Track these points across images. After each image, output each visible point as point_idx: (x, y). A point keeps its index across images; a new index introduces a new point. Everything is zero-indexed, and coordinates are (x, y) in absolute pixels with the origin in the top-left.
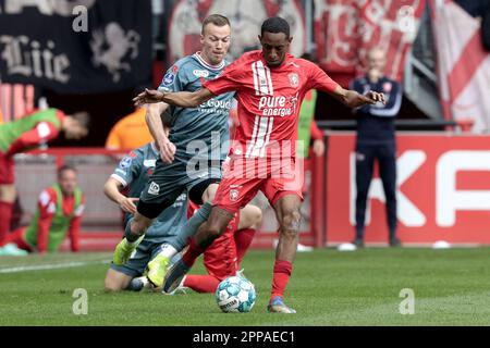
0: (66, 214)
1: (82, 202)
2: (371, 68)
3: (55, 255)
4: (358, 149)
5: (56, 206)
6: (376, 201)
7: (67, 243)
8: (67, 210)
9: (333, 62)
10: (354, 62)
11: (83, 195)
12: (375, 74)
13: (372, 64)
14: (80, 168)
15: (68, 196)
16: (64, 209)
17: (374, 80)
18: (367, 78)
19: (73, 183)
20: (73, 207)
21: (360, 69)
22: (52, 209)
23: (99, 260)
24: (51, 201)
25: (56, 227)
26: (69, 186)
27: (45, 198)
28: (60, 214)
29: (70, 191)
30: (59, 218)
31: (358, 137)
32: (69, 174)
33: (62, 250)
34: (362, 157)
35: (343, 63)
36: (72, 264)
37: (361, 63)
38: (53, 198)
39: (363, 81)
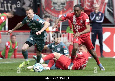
0: (13, 48)
1: (17, 45)
2: (96, 10)
3: (9, 59)
5: (10, 46)
7: (13, 56)
9: (86, 8)
10: (91, 8)
12: (97, 11)
13: (96, 8)
14: (17, 36)
15: (13, 43)
16: (12, 47)
17: (97, 13)
18: (95, 12)
19: (15, 40)
20: (15, 46)
21: (93, 10)
22: (9, 47)
23: (22, 61)
24: (9, 45)
25: (10, 52)
26: (14, 41)
27: (7, 44)
28: (11, 48)
29: (14, 42)
30: (11, 49)
31: (92, 28)
32: (14, 37)
33: (12, 58)
34: (93, 34)
35: (88, 8)
36: (14, 62)
37: (93, 8)
38: (9, 44)
39: (94, 13)
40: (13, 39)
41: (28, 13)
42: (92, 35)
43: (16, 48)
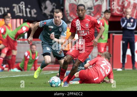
0: (33, 59)
1: (38, 56)
2: (127, 15)
3: (29, 71)
4: (123, 40)
5: (30, 56)
6: (128, 56)
7: (33, 68)
8: (33, 58)
9: (116, 13)
10: (122, 13)
11: (38, 53)
12: (128, 16)
13: (127, 13)
14: (37, 45)
15: (33, 53)
16: (32, 57)
17: (128, 18)
18: (126, 18)
19: (35, 49)
20: (35, 57)
21: (124, 15)
22: (28, 57)
23: (43, 73)
24: (28, 55)
25: (29, 63)
26: (34, 50)
27: (26, 54)
28: (31, 59)
29: (34, 52)
30: (31, 60)
31: (123, 36)
32: (34, 47)
33: (31, 70)
34: (124, 42)
35: (119, 13)
37: (124, 13)
38: (29, 54)
39: (125, 19)
40: (33, 48)
41: (57, 16)
42: (123, 44)
43: (37, 59)
